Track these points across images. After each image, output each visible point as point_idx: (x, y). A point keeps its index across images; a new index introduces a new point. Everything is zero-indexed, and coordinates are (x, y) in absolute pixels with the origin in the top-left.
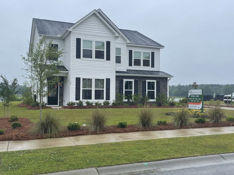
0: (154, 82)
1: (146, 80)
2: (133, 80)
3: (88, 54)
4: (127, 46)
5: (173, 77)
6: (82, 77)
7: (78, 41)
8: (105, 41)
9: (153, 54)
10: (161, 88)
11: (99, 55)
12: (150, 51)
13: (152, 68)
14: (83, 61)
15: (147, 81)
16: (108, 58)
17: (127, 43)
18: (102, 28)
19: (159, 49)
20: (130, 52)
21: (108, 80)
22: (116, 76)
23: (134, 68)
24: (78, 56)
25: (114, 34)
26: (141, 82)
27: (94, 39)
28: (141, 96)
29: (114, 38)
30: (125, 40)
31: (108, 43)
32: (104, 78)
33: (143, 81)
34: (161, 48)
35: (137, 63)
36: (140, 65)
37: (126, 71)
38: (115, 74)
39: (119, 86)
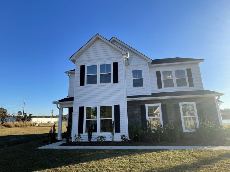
1: (179, 103)
2: (159, 105)
3: (92, 80)
5: (224, 94)
6: (85, 106)
11: (105, 79)
12: (184, 68)
20: (158, 73)
21: (117, 107)
22: (128, 102)
23: (164, 90)
24: (82, 83)
29: (122, 57)
35: (169, 83)
36: (173, 86)
37: (151, 95)
38: (125, 100)
39: (140, 113)
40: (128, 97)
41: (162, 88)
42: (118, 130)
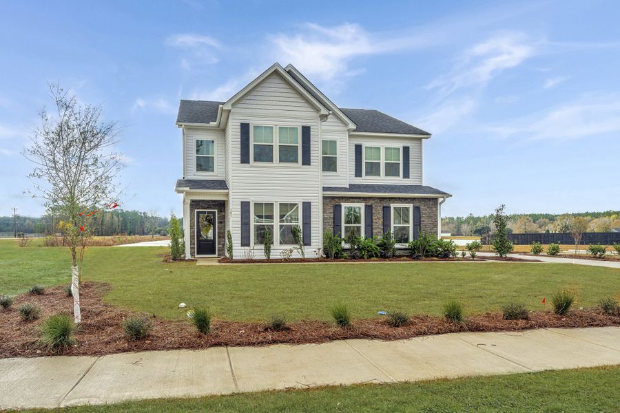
0: (407, 209)
1: (391, 205)
3: (264, 154)
4: (350, 136)
5: (451, 196)
6: (253, 200)
7: (245, 128)
8: (299, 125)
9: (406, 150)
10: (423, 221)
11: (288, 154)
12: (400, 145)
13: (405, 179)
14: (255, 168)
15: (393, 206)
16: (307, 161)
17: (349, 130)
18: (292, 100)
19: (420, 139)
20: (358, 149)
21: (307, 206)
22: (325, 198)
23: (366, 180)
24: (245, 159)
25: (318, 110)
26: (380, 209)
27: (276, 123)
28: (379, 237)
29: (319, 119)
30: (346, 124)
31: (306, 131)
32: (299, 201)
33: (384, 207)
34: (424, 138)
35: (373, 169)
36: (379, 175)
37: (348, 187)
38: (321, 194)
39: (332, 216)
40: (325, 189)
41: (361, 176)
42: (307, 242)
